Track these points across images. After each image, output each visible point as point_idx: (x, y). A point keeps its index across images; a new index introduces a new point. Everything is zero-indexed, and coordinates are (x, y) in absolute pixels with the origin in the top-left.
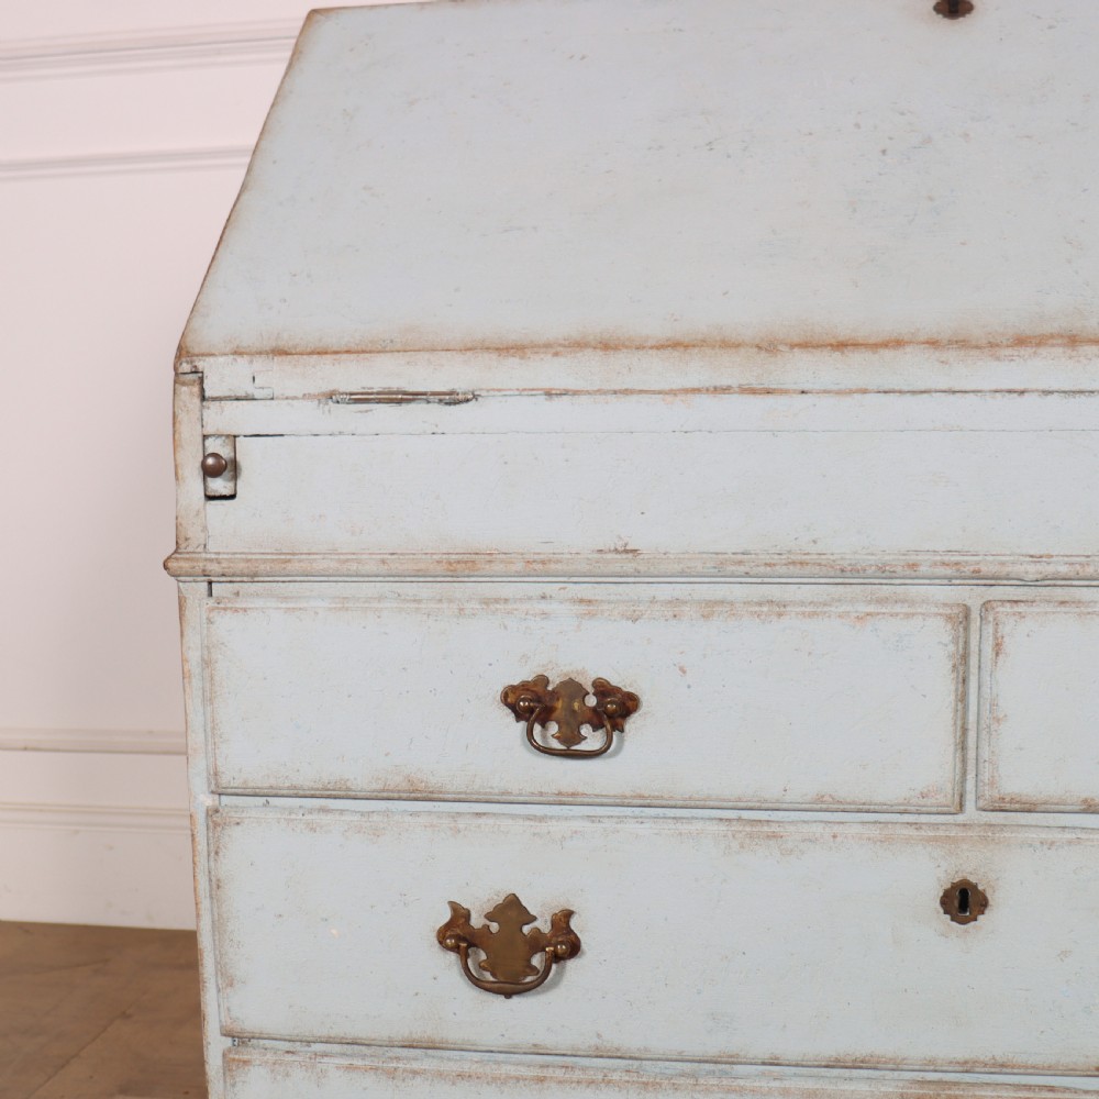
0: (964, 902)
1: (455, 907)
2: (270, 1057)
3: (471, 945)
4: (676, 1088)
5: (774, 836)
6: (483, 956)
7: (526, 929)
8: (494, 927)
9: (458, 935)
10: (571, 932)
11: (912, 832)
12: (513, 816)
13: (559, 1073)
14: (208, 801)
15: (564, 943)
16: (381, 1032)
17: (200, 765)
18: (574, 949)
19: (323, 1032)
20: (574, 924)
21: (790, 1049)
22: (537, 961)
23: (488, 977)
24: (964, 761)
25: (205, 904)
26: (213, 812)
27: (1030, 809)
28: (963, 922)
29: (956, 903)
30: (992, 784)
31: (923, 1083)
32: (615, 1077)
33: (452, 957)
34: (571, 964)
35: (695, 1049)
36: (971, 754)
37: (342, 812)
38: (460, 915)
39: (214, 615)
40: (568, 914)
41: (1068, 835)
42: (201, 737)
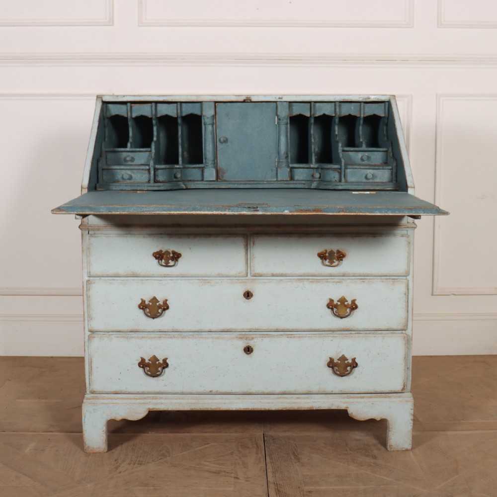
0: (248, 295)
1: (142, 300)
2: (99, 336)
3: (146, 308)
4: (189, 338)
6: (148, 310)
7: (158, 304)
8: (151, 304)
9: (143, 306)
10: (167, 304)
11: (237, 281)
12: (155, 280)
13: (164, 336)
14: (87, 278)
15: (165, 307)
16: (126, 329)
17: (85, 270)
19: (112, 329)
20: (168, 302)
21: (213, 328)
22: (160, 311)
23: (149, 314)
24: (247, 266)
25: (86, 302)
26: (88, 281)
27: (261, 276)
28: (248, 299)
29: (247, 295)
30: (253, 270)
31: (240, 335)
32: (176, 336)
33: (141, 311)
34: (167, 311)
35: (193, 329)
36: (249, 265)
37: (117, 280)
38: (143, 301)
39: (90, 238)
40: (166, 300)
41: (269, 281)
42: (86, 264)
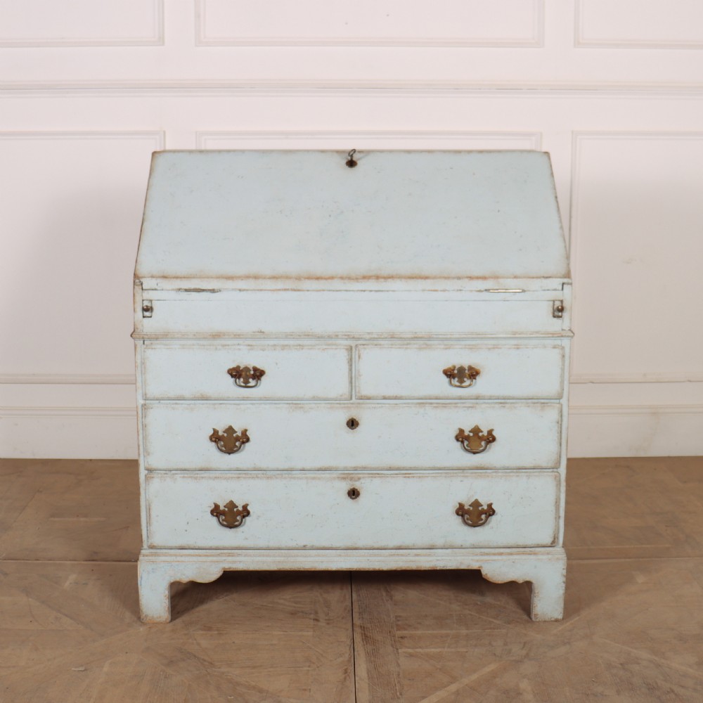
0: (352, 424)
1: (214, 430)
2: (160, 475)
3: (219, 440)
4: (277, 478)
5: (302, 407)
6: (222, 443)
7: (234, 435)
8: (225, 435)
9: (215, 437)
10: (246, 435)
11: (338, 406)
12: (231, 404)
13: (244, 476)
14: (141, 402)
15: (245, 439)
16: (193, 466)
17: (140, 392)
18: (248, 440)
19: (175, 467)
20: (248, 433)
21: (308, 465)
22: (237, 444)
23: (224, 449)
24: (352, 386)
25: (141, 432)
26: (144, 406)
27: (369, 398)
28: (352, 429)
29: (351, 424)
30: (359, 392)
31: (344, 474)
32: (259, 476)
33: (214, 444)
34: (247, 444)
35: (281, 467)
36: (353, 385)
37: (182, 404)
38: (216, 432)
39: (146, 350)
40: (246, 430)
41: (380, 405)
42: (141, 384)
